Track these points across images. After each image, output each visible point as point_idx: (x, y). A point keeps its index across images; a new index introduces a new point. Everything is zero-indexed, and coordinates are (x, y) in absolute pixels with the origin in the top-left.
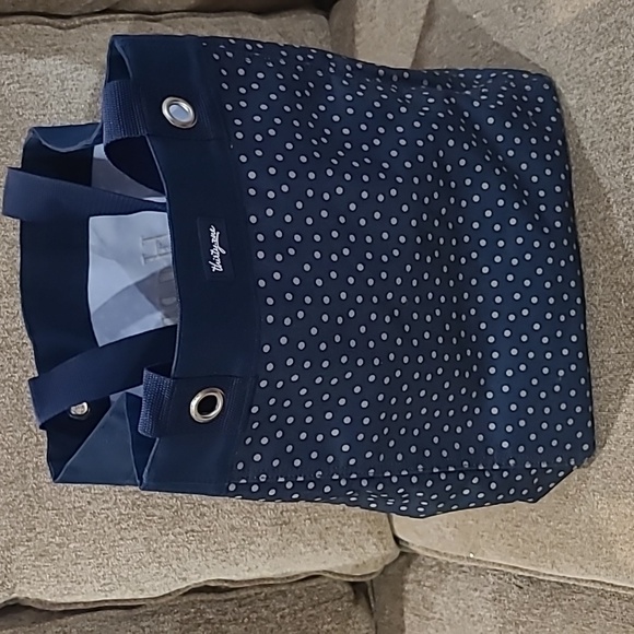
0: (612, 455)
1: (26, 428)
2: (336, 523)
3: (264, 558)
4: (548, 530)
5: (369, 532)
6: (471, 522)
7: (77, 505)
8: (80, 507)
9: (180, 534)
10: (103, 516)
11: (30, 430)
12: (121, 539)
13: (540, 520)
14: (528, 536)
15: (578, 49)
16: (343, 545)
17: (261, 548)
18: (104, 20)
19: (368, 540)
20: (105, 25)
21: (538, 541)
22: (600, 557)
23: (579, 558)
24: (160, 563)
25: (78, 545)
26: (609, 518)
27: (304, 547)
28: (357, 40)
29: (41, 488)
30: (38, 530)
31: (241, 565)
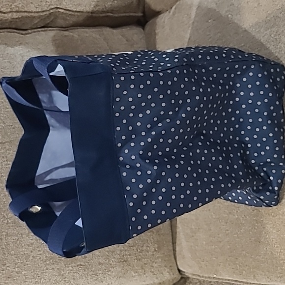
0: (281, 220)
1: (3, 216)
2: (149, 261)
3: (115, 279)
4: (251, 260)
5: (165, 266)
6: (214, 258)
7: (26, 252)
8: (27, 254)
9: (75, 267)
10: (38, 258)
11: (4, 217)
12: (47, 269)
13: (247, 255)
14: (242, 263)
15: (257, 30)
16: (153, 272)
17: (114, 274)
18: (42, 31)
19: (165, 270)
20: (43, 32)
21: (247, 266)
22: (277, 272)
23: (267, 273)
24: (65, 281)
25: (26, 272)
26: (281, 252)
27: (134, 273)
28: (157, 37)
29: (9, 244)
30: (7, 265)
31: (104, 282)
